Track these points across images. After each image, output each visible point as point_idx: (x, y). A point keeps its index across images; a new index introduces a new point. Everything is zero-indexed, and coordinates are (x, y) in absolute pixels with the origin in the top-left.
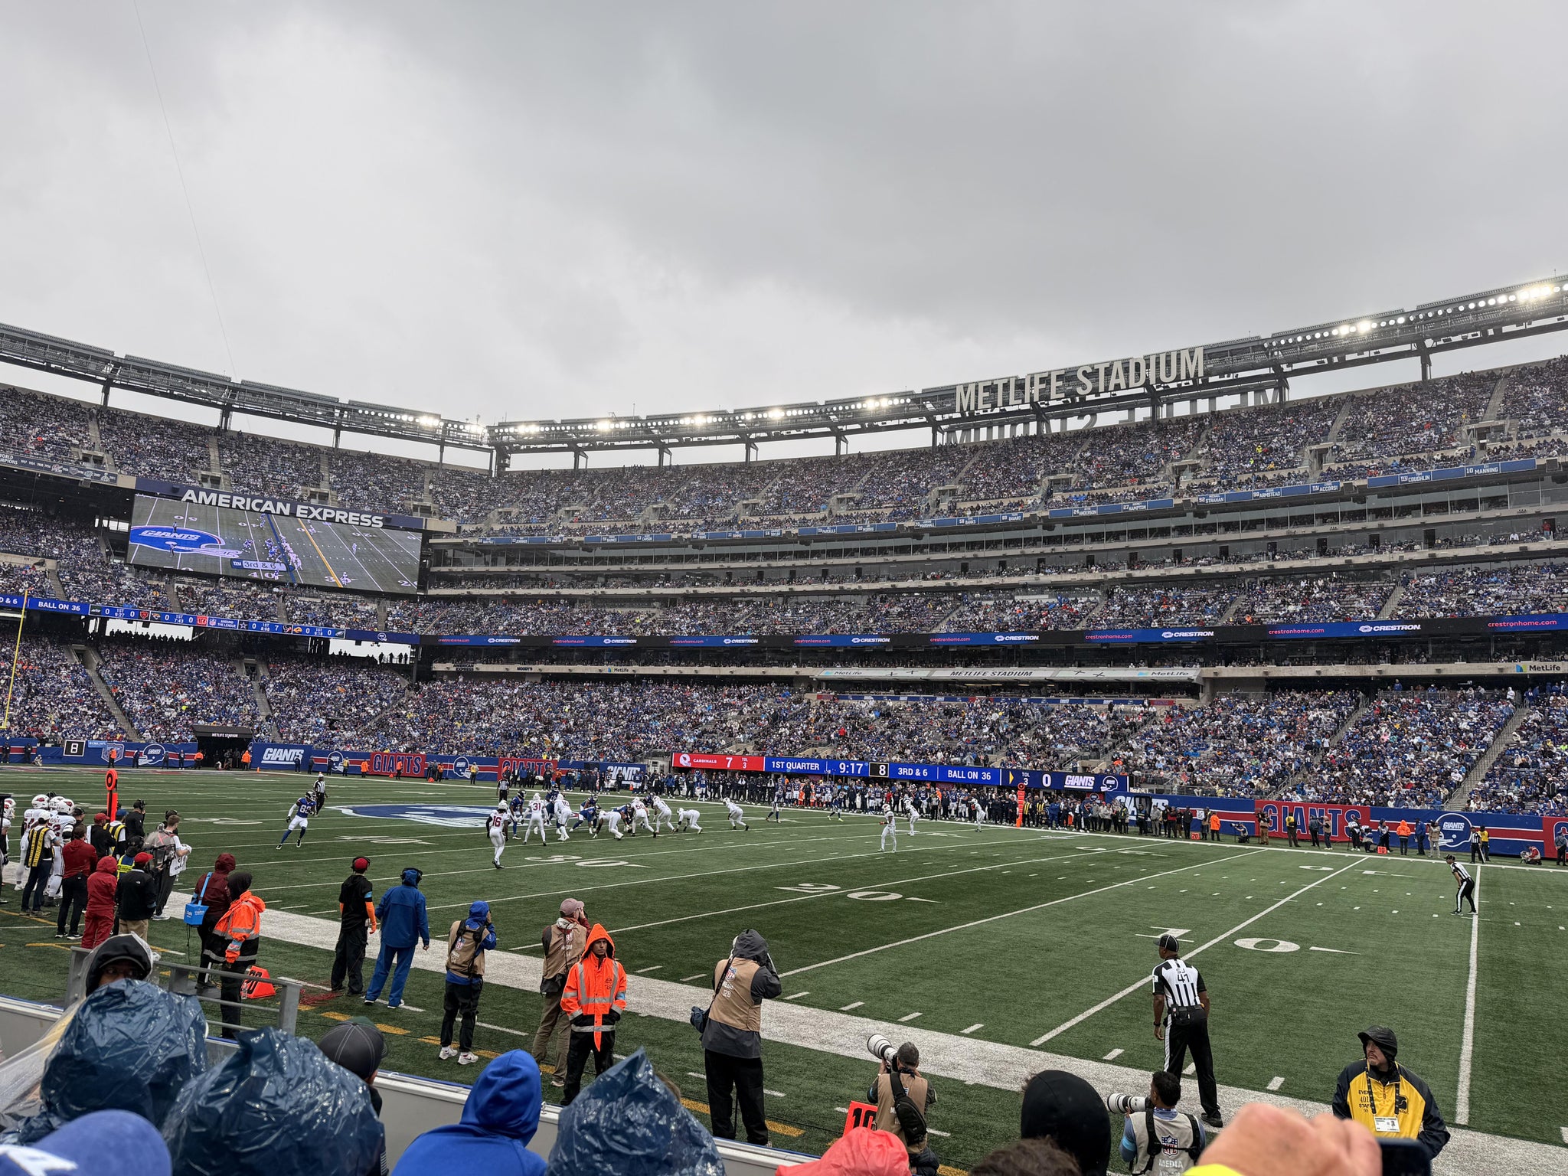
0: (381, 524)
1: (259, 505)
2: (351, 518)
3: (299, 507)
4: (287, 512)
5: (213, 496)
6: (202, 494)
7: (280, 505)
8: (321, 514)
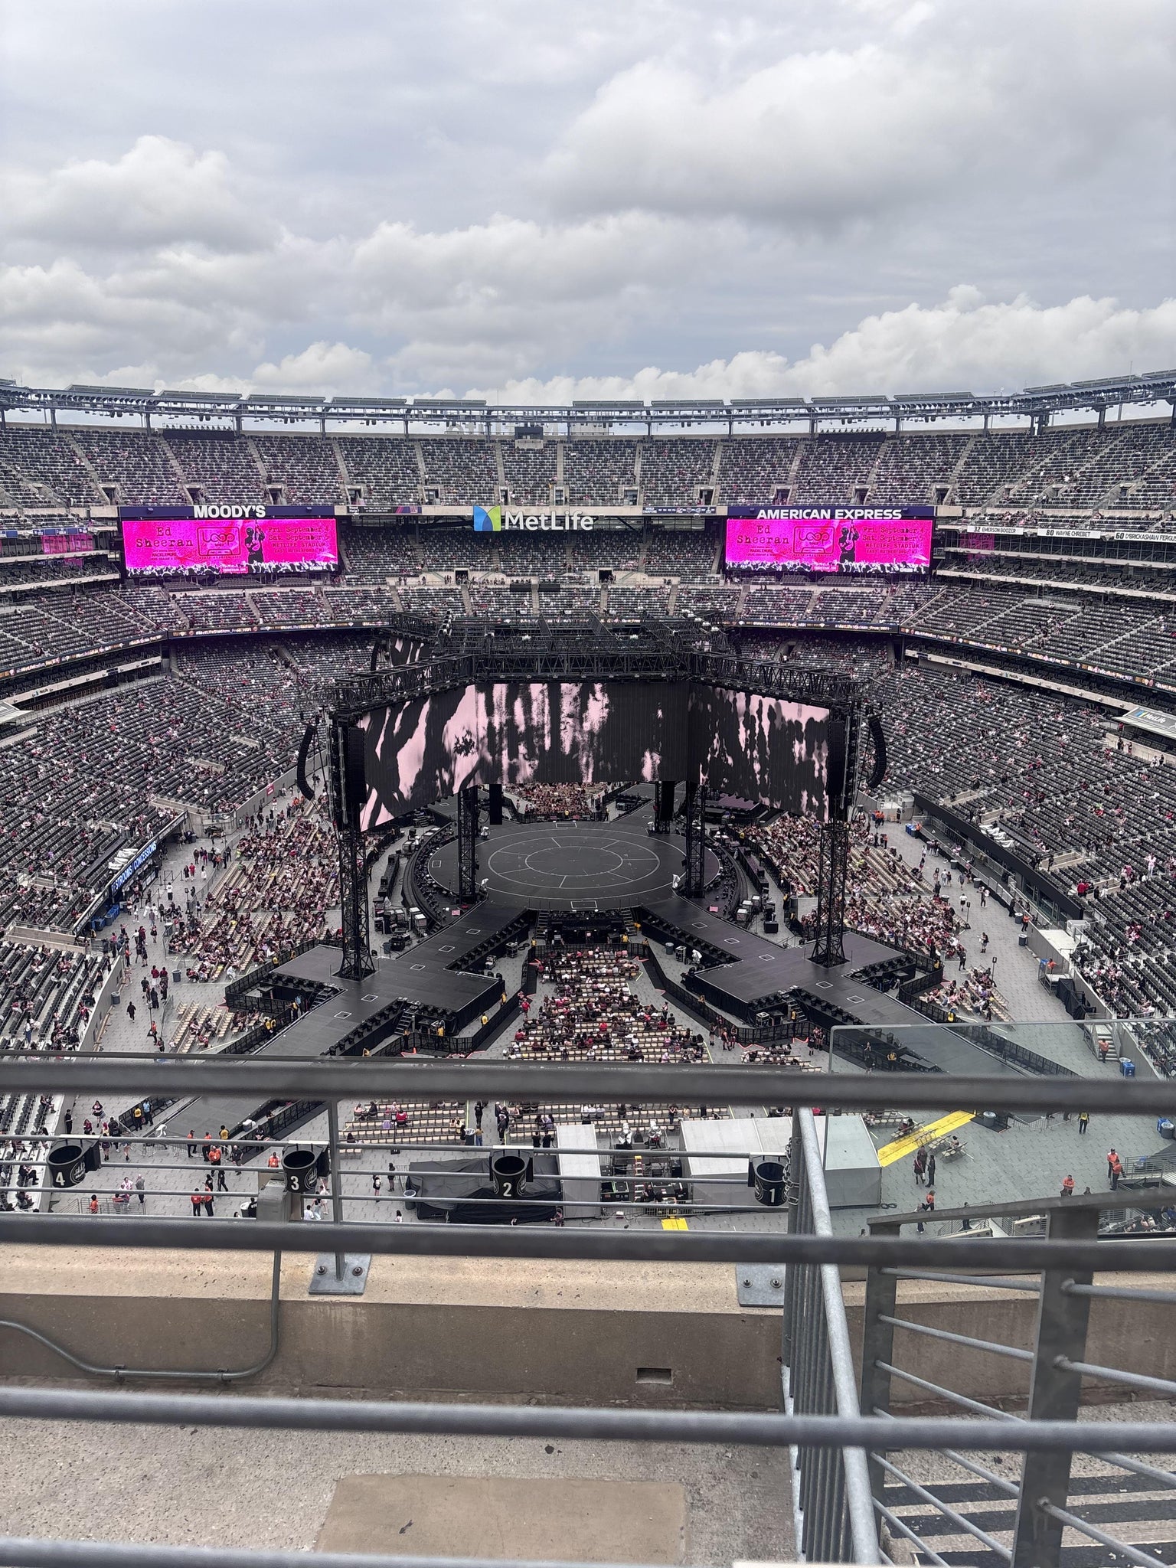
0: (900, 516)
1: (808, 514)
2: (876, 514)
3: (837, 511)
4: (828, 516)
5: (777, 511)
6: (770, 512)
7: (823, 512)
8: (853, 514)
